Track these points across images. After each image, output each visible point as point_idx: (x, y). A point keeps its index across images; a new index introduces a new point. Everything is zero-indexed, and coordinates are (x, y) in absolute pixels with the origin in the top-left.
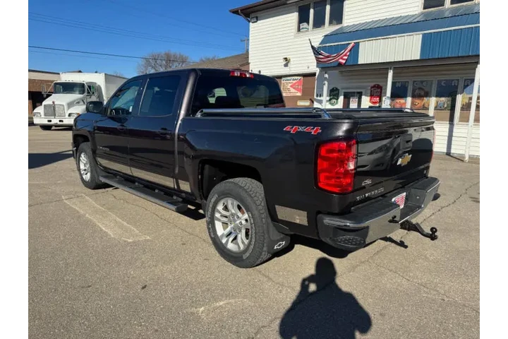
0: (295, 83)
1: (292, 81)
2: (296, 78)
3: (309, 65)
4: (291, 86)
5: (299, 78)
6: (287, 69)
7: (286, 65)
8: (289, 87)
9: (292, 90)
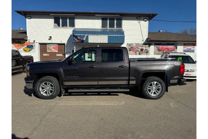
0: (55, 47)
1: (53, 46)
2: (55, 45)
3: (62, 40)
4: (52, 48)
5: (57, 45)
6: (50, 41)
7: (50, 39)
8: (51, 48)
9: (53, 50)
